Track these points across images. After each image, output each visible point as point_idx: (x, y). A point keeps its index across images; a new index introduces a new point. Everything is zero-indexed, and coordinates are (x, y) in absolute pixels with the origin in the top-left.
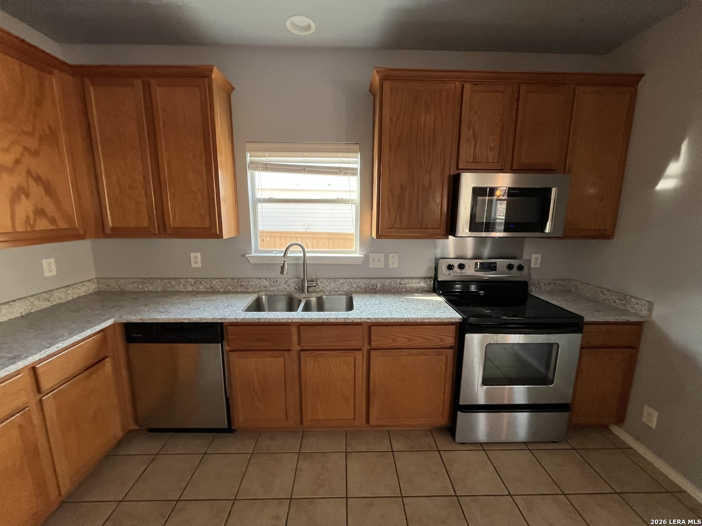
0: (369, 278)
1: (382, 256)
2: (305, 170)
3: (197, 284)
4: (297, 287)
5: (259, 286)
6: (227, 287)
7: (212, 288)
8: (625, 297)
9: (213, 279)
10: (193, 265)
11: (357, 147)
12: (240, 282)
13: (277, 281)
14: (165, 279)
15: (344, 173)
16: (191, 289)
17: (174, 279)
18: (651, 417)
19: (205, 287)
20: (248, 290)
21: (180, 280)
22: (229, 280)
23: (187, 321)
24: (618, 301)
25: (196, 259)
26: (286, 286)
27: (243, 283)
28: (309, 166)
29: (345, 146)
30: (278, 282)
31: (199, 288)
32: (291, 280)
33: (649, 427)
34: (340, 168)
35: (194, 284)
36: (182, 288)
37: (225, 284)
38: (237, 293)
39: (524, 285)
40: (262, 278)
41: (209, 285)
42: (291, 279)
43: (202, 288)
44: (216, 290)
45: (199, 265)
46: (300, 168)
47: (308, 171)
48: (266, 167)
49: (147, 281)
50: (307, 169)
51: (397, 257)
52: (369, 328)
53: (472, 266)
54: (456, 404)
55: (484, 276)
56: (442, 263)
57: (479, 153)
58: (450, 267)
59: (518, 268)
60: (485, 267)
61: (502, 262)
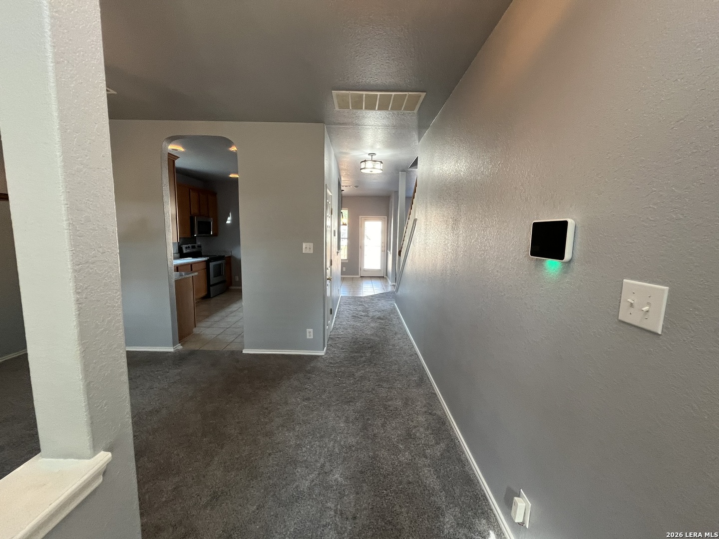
8: (225, 251)
24: (223, 252)
33: (237, 281)
39: (201, 250)
52: (191, 265)
53: (191, 247)
54: (209, 285)
55: (194, 250)
56: (184, 247)
57: (194, 210)
58: (186, 248)
59: (199, 246)
60: (193, 247)
61: (196, 245)
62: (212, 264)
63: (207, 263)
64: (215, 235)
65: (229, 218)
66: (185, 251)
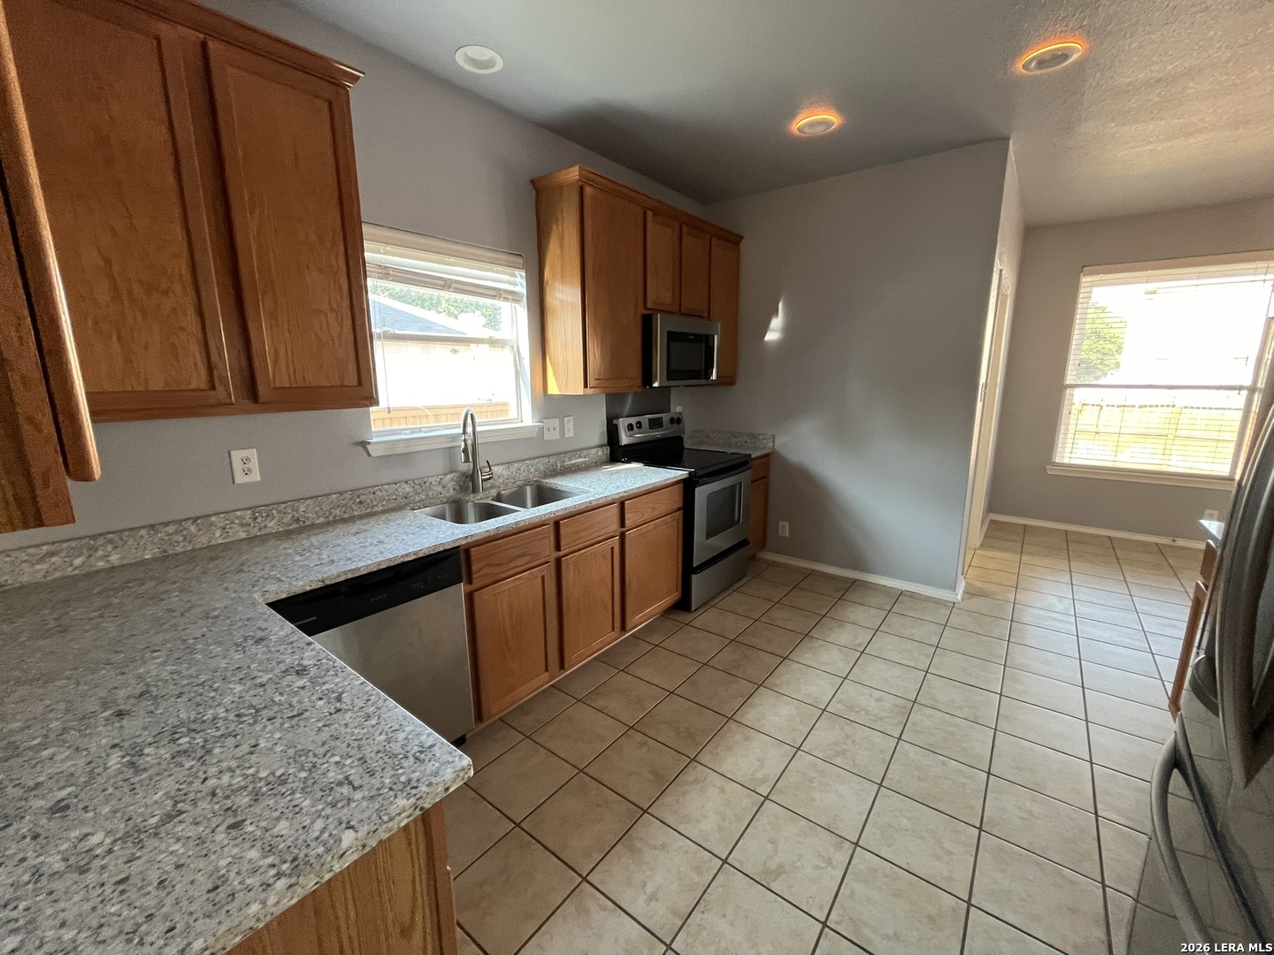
0: (548, 456)
1: (556, 422)
2: (450, 287)
3: (259, 520)
4: (457, 487)
5: (394, 497)
6: (331, 513)
7: (298, 520)
8: (754, 436)
9: (298, 500)
10: (240, 478)
11: (520, 261)
12: (358, 497)
13: (425, 483)
14: (166, 524)
15: (505, 298)
16: (243, 535)
17: (195, 520)
18: (784, 529)
19: (280, 523)
20: (376, 509)
21: (213, 519)
22: (334, 496)
23: (413, 558)
24: (749, 441)
25: (247, 466)
26: (440, 489)
27: (363, 498)
28: (456, 282)
29: (504, 257)
30: (427, 484)
31: (266, 527)
32: (448, 476)
33: (784, 537)
34: (499, 290)
35: (250, 521)
36: (218, 538)
37: (326, 507)
38: (352, 519)
39: (679, 440)
40: (400, 482)
41: (290, 516)
42: (447, 474)
43: (272, 526)
44: (308, 523)
45: (256, 476)
46: (441, 282)
47: (455, 288)
48: (386, 274)
49: (101, 541)
50: (454, 285)
51: (572, 421)
52: (622, 505)
53: (646, 424)
54: (688, 569)
55: (657, 433)
56: (622, 424)
57: (660, 292)
58: (630, 427)
59: (677, 421)
60: (655, 424)
61: (665, 417)
62: (701, 493)
63: (688, 486)
64: (728, 380)
65: (777, 323)
66: (625, 439)
